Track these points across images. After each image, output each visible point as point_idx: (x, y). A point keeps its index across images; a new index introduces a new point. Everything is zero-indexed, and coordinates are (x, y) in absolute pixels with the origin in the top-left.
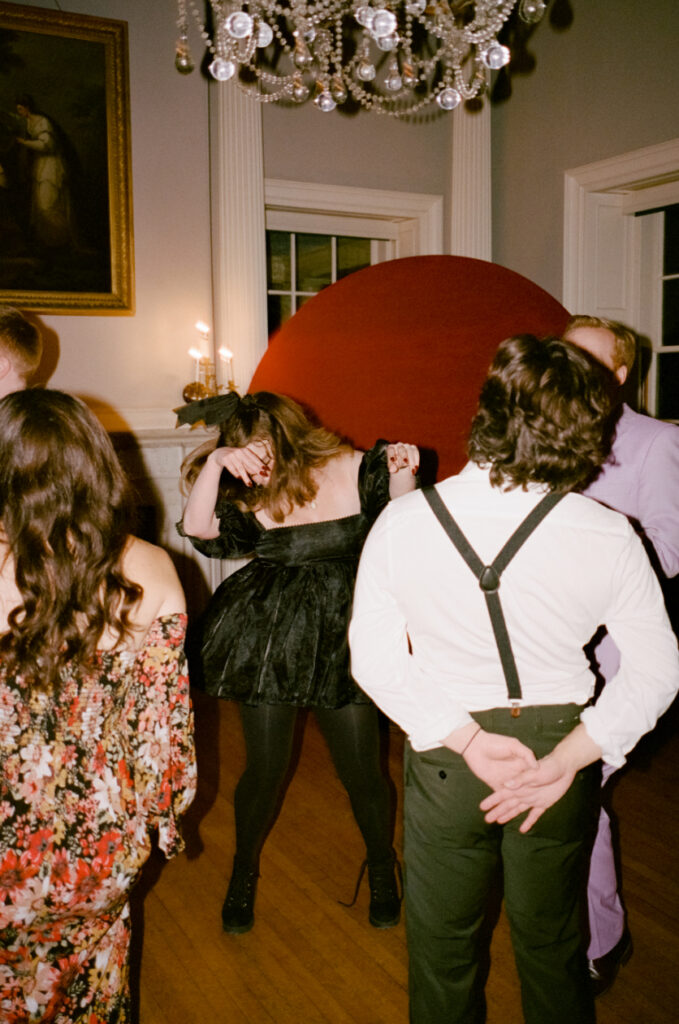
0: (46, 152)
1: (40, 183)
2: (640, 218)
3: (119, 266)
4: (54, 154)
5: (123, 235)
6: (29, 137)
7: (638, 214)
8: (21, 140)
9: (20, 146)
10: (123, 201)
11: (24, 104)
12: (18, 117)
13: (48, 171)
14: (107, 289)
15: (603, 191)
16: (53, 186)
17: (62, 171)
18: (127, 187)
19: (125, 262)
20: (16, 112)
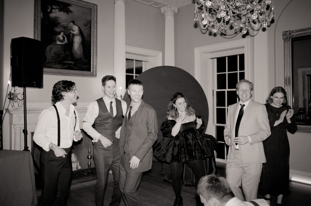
0: (77, 35)
1: (75, 43)
2: (212, 59)
3: (93, 64)
4: (79, 35)
5: (95, 57)
6: (73, 31)
7: (211, 59)
8: (71, 31)
9: (70, 33)
10: (95, 49)
11: (72, 22)
12: (70, 25)
13: (77, 40)
14: (90, 71)
15: (204, 53)
16: (78, 44)
17: (81, 40)
18: (96, 45)
19: (95, 64)
20: (70, 24)
